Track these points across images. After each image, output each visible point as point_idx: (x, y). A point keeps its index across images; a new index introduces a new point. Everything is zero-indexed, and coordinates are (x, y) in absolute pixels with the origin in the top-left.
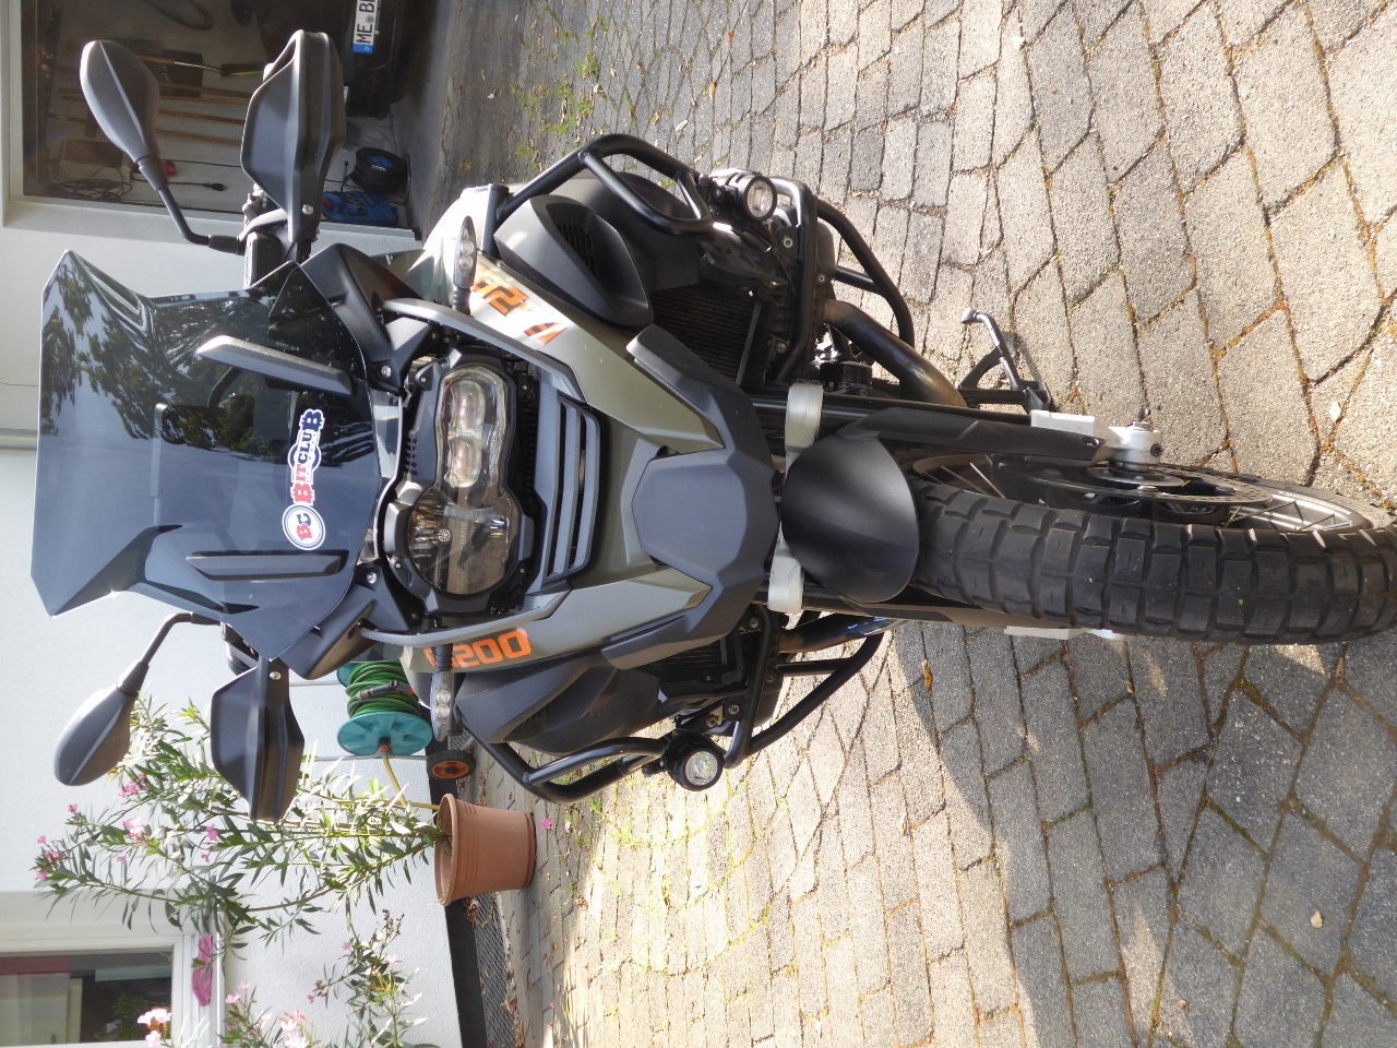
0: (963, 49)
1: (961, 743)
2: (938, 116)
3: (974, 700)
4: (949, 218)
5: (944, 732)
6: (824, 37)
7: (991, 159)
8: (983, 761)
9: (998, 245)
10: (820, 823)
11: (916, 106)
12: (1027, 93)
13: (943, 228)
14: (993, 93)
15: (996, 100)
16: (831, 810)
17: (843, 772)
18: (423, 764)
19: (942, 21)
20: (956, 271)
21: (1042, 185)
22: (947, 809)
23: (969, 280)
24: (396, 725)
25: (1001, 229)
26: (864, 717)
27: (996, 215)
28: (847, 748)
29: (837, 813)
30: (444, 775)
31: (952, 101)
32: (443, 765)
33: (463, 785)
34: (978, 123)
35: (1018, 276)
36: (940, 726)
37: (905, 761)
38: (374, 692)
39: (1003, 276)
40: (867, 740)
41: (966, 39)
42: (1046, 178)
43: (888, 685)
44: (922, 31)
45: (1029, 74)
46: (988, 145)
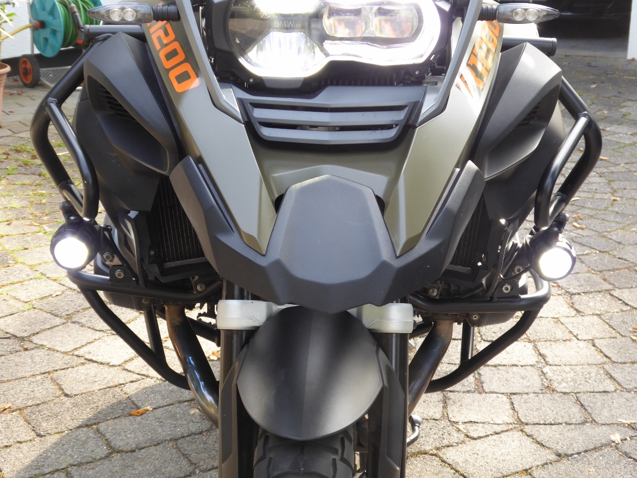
0: (597, 395)
1: (91, 444)
2: (545, 380)
3: (127, 452)
4: (476, 395)
5: (98, 430)
6: (575, 291)
7: (527, 424)
8: (79, 465)
9: (468, 436)
10: (16, 337)
11: (547, 363)
12: (581, 449)
13: (468, 392)
14: (574, 421)
15: (569, 424)
16: (27, 345)
17: (58, 351)
18: (28, 52)
19: (611, 377)
20: (441, 405)
21: (520, 468)
22: (38, 439)
23: (438, 416)
24: (54, 32)
25: (480, 438)
26: (101, 363)
27: (489, 433)
28: (76, 353)
29: (26, 349)
30: (21, 67)
31: (559, 390)
32: (29, 66)
33: (16, 80)
34: (549, 412)
35: (450, 455)
36: (102, 427)
37: (72, 400)
38: (76, 16)
39: (447, 443)
40: (84, 367)
41: (605, 396)
42: (526, 470)
43: (128, 380)
44: (600, 362)
45: (595, 449)
46: (536, 421)
